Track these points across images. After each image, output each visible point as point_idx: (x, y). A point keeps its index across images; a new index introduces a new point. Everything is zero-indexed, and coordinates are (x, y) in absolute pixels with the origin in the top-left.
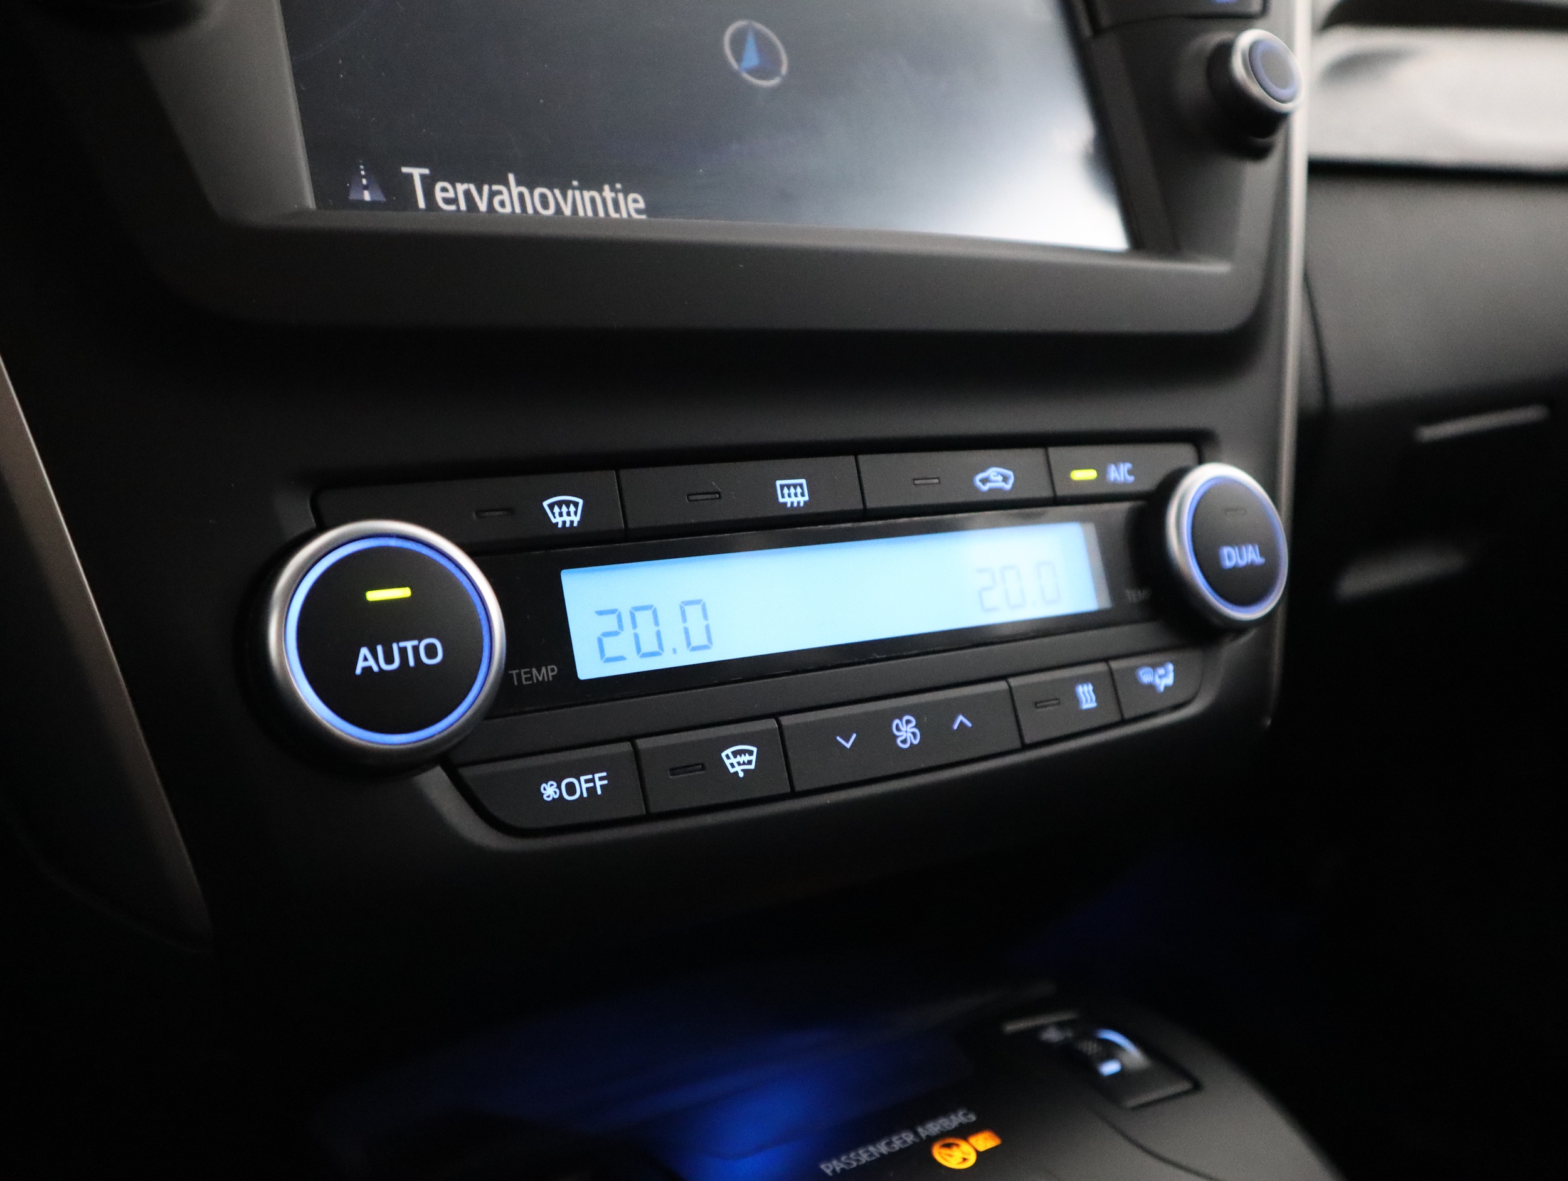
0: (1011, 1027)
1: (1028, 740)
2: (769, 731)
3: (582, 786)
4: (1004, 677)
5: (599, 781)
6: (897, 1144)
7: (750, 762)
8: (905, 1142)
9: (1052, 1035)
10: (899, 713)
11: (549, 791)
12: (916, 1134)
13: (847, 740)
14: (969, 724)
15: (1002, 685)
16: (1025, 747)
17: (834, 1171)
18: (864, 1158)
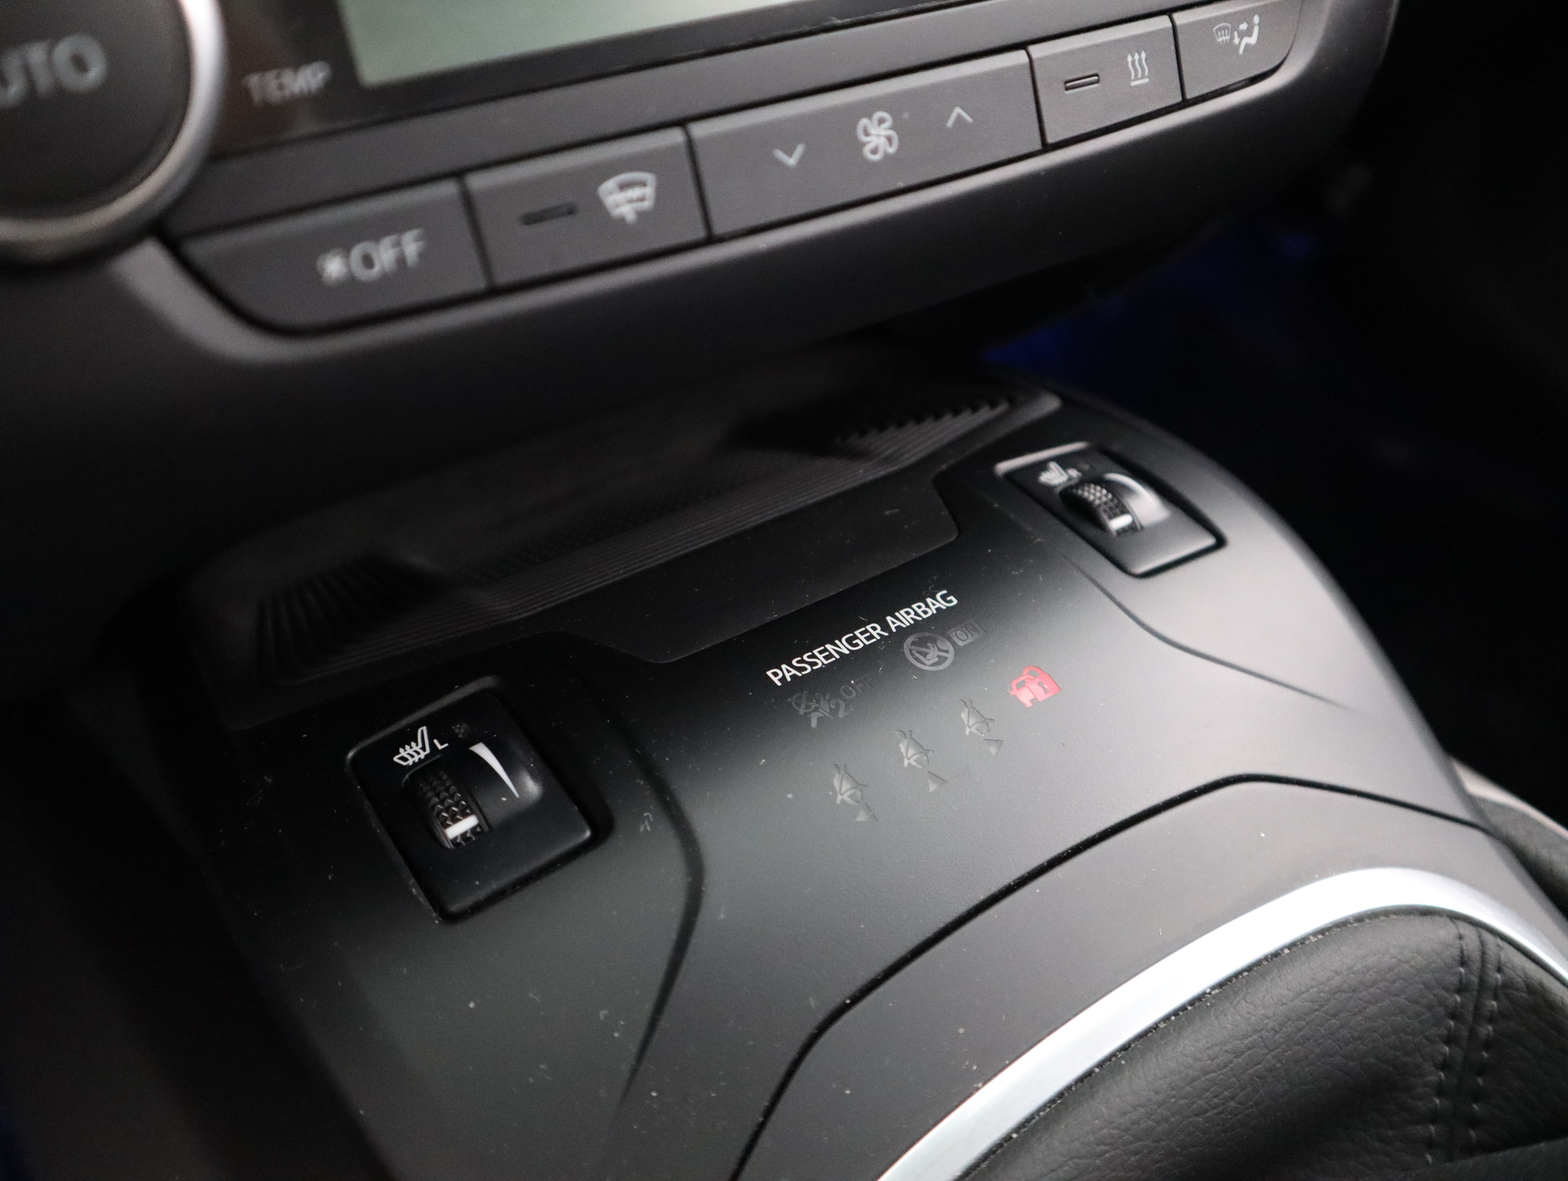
0: (1004, 467)
1: (1051, 139)
2: (672, 149)
3: (385, 255)
4: (1022, 46)
5: (411, 246)
6: (862, 641)
7: (642, 199)
8: (871, 637)
9: (1055, 477)
10: (867, 109)
11: (333, 267)
12: (885, 627)
13: (790, 153)
14: (969, 119)
15: (1019, 58)
16: (1047, 148)
17: (783, 679)
18: (821, 661)
